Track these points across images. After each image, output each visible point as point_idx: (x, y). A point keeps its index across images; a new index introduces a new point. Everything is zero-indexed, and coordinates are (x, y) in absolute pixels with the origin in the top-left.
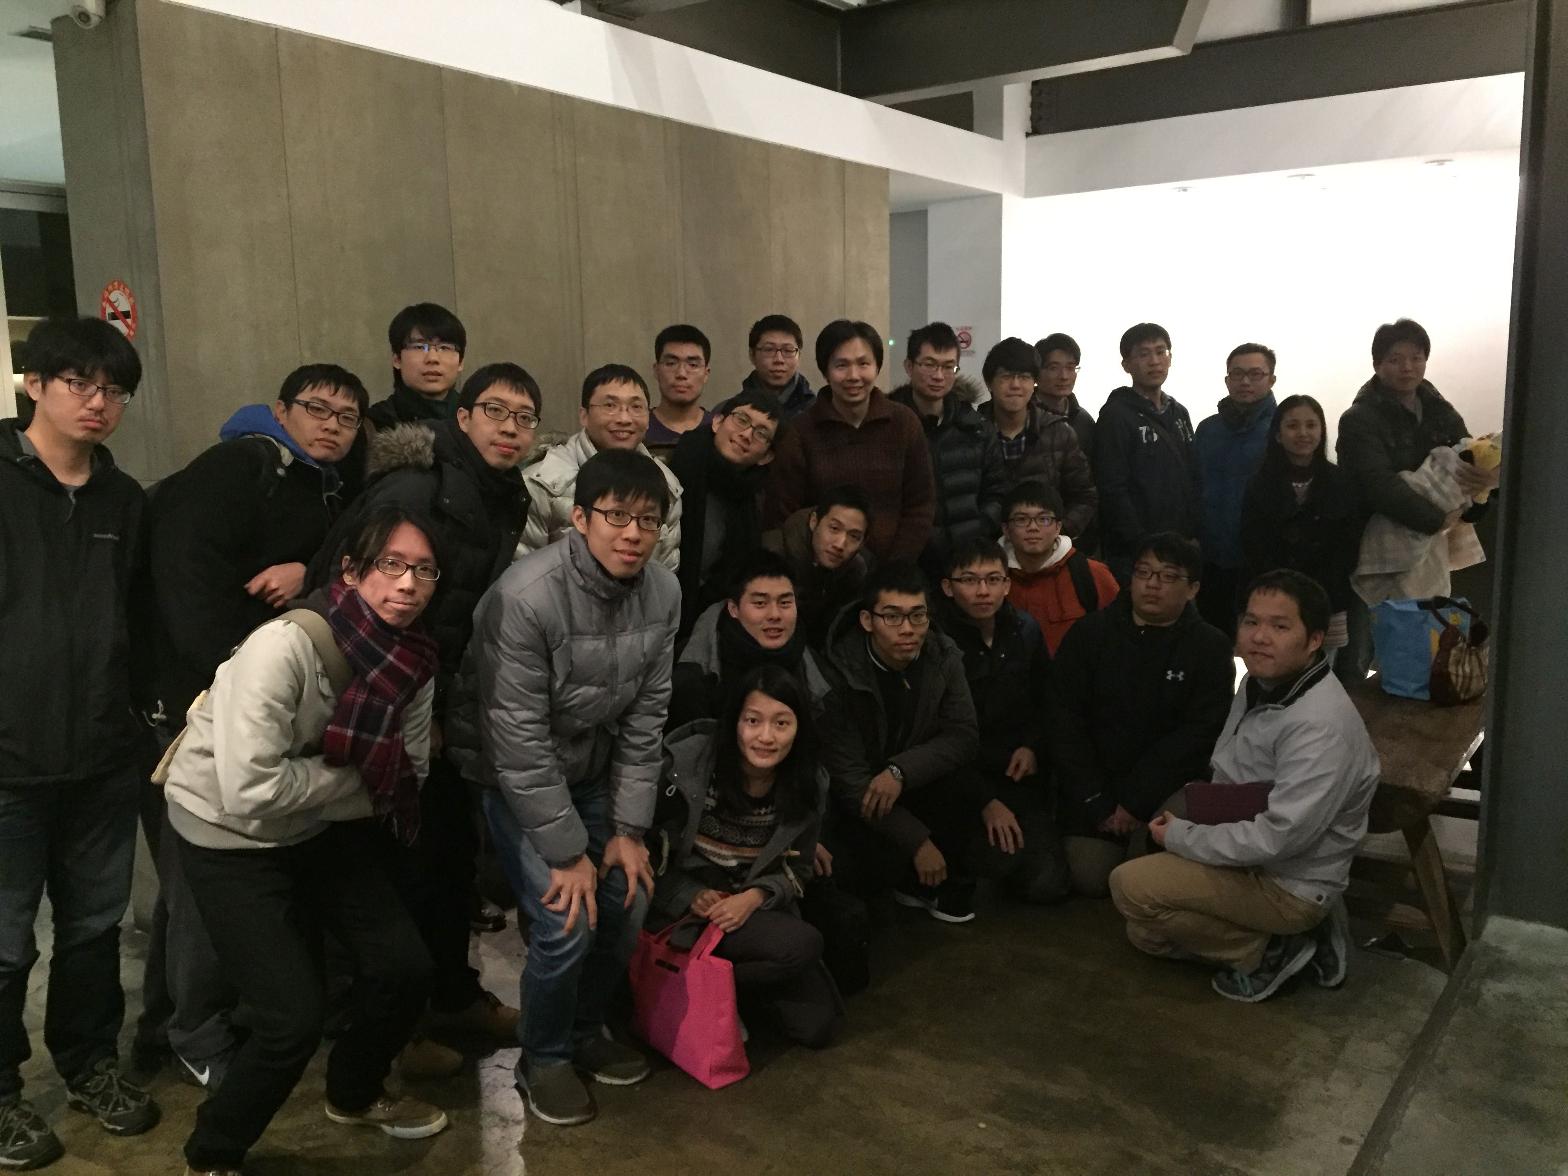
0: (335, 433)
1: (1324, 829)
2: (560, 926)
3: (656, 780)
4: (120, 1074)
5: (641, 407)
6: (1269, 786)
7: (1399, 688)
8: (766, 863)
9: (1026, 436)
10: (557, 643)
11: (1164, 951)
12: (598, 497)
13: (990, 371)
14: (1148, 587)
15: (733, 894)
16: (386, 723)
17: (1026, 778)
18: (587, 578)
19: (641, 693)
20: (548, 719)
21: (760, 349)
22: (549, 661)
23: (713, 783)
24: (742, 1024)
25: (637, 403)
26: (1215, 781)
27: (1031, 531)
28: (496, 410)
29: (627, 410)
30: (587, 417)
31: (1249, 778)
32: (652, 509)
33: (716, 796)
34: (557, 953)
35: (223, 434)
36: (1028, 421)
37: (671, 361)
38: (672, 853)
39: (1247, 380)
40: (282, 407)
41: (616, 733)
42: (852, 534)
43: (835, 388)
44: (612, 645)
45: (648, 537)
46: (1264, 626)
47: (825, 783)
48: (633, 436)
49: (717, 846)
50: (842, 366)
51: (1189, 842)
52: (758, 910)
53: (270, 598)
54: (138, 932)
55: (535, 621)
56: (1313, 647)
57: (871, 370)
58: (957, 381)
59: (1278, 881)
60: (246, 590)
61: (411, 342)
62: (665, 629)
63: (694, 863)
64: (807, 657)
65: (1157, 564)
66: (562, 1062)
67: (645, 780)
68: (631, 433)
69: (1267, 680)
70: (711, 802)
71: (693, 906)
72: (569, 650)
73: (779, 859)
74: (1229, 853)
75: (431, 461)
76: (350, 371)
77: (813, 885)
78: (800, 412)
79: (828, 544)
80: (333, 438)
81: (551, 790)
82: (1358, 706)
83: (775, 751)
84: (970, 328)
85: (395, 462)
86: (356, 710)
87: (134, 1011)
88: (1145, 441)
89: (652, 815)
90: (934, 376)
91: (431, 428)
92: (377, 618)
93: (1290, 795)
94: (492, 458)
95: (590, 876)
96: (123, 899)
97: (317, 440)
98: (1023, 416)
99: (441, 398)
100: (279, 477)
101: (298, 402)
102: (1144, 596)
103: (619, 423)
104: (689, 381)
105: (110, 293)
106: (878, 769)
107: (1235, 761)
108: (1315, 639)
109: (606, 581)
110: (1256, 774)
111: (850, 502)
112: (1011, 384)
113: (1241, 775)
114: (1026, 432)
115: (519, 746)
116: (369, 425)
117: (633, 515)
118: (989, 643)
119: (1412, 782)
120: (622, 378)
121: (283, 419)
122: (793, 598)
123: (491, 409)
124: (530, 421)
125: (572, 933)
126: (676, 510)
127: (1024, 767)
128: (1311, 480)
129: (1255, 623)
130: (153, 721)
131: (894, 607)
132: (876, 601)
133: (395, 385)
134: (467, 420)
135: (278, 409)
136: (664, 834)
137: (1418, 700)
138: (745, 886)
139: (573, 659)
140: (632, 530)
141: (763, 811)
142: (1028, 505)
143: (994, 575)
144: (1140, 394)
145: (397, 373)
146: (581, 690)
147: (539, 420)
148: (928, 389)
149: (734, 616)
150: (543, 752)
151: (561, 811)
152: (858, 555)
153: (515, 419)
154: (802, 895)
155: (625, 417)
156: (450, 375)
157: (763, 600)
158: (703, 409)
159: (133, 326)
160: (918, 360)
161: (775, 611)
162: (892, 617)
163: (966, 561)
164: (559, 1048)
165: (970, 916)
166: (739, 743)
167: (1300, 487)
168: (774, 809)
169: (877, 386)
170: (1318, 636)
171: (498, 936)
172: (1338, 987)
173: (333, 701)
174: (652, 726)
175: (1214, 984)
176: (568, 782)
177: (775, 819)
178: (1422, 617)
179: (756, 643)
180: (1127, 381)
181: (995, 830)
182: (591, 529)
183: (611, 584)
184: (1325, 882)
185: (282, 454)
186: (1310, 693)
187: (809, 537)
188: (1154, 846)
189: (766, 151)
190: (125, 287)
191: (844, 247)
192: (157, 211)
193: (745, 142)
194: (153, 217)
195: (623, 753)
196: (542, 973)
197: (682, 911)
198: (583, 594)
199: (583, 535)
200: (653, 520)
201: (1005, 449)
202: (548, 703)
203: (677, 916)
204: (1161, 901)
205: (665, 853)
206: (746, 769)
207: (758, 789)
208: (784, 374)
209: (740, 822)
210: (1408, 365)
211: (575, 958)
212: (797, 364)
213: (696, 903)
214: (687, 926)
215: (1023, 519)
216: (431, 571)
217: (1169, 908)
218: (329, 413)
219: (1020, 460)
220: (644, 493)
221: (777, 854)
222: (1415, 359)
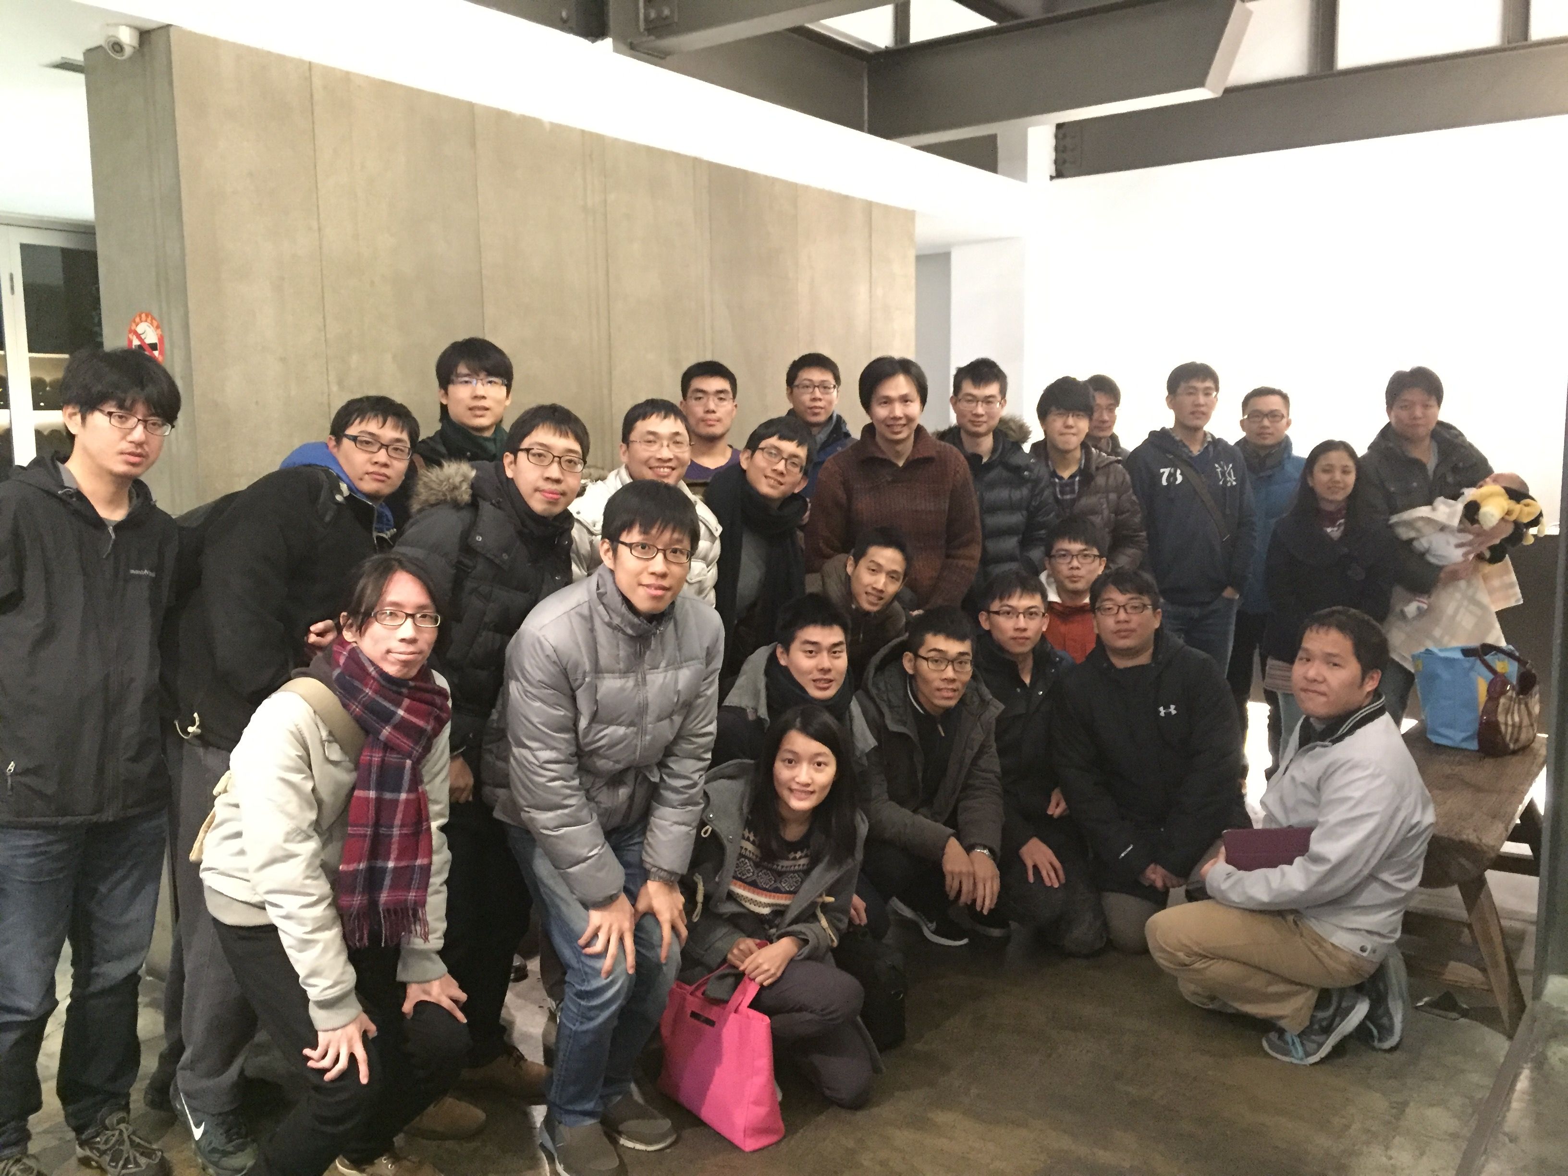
0: (386, 465)
1: (1366, 872)
2: (597, 973)
3: (692, 823)
4: (131, 1129)
5: (682, 443)
6: (1312, 827)
7: (1445, 737)
8: (800, 911)
9: (1081, 475)
10: (580, 681)
12: (623, 530)
13: (1043, 411)
15: (769, 942)
18: (613, 615)
19: (681, 735)
20: (575, 759)
21: (797, 386)
22: (574, 699)
23: (749, 824)
24: (777, 1084)
25: (678, 439)
27: (1072, 568)
28: (540, 455)
29: (668, 446)
30: (627, 453)
32: (679, 541)
33: (752, 840)
34: (594, 1003)
36: (1083, 461)
37: (700, 395)
38: (707, 897)
39: (1266, 422)
40: (333, 441)
41: (655, 776)
42: (892, 575)
43: (880, 428)
44: (641, 683)
45: (677, 570)
46: (1318, 662)
47: (863, 829)
48: (674, 472)
49: (751, 892)
50: (885, 403)
51: (1227, 889)
52: (792, 960)
55: (557, 659)
56: (1370, 687)
57: (914, 408)
59: (1316, 927)
61: (458, 376)
62: (705, 669)
63: (729, 908)
65: (1117, 596)
66: (591, 1122)
67: (684, 824)
68: (673, 469)
69: (1320, 719)
70: (747, 846)
71: (730, 956)
72: (593, 688)
73: (813, 904)
74: (1265, 898)
75: (467, 497)
78: (839, 449)
79: (867, 586)
80: (384, 470)
81: (578, 830)
83: (812, 792)
85: (433, 499)
88: (1163, 483)
89: (688, 860)
90: (975, 412)
93: (1332, 834)
94: (536, 504)
95: (627, 916)
96: (144, 946)
97: (367, 473)
98: (1077, 455)
99: (488, 434)
100: (338, 502)
101: (347, 437)
103: (659, 459)
104: (718, 415)
105: (137, 325)
107: (1282, 801)
108: (1372, 678)
109: (631, 616)
110: (1298, 814)
111: (888, 540)
112: (1065, 423)
114: (1080, 472)
115: (543, 785)
116: (419, 461)
117: (659, 548)
118: (1027, 681)
119: (1470, 835)
120: (663, 413)
121: (335, 451)
122: (844, 648)
123: (535, 455)
124: (575, 465)
125: (609, 981)
129: (1309, 660)
131: (939, 651)
132: (921, 643)
133: (441, 420)
134: (512, 466)
135: (330, 443)
136: (699, 880)
137: (1466, 750)
138: (779, 934)
139: (598, 698)
140: (658, 564)
141: (799, 855)
142: (1070, 542)
143: (1033, 610)
144: (1179, 435)
145: (444, 409)
146: (610, 730)
147: (585, 463)
148: (972, 424)
149: (783, 663)
150: (568, 792)
151: (591, 851)
152: (899, 595)
153: (560, 463)
154: (835, 944)
155: (666, 453)
156: (498, 410)
157: (814, 649)
158: (731, 446)
160: (964, 397)
161: (825, 660)
162: (937, 661)
163: (1006, 594)
164: (588, 1106)
166: (776, 784)
168: (809, 852)
169: (922, 423)
170: (1374, 676)
172: (1392, 1050)
174: (693, 770)
175: (1266, 1045)
176: (600, 821)
177: (809, 863)
178: (1468, 665)
179: (805, 691)
181: (1035, 867)
182: (618, 562)
183: (638, 620)
184: (1369, 932)
186: (1360, 732)
187: (848, 581)
189: (794, 191)
190: (153, 318)
191: (871, 287)
192: (188, 242)
193: (773, 181)
194: (183, 249)
195: (660, 795)
196: (578, 1024)
197: (719, 960)
198: (610, 630)
199: (612, 572)
200: (682, 552)
201: (1058, 489)
202: (574, 742)
203: (714, 966)
204: (1196, 949)
205: (700, 898)
206: (784, 813)
207: (793, 833)
208: (822, 411)
209: (775, 866)
210: (1418, 412)
211: (614, 1008)
212: (836, 402)
213: (732, 954)
214: (722, 977)
215: (1064, 555)
216: (431, 617)
217: (1207, 957)
218: (378, 445)
219: (1073, 501)
220: (671, 526)
221: (812, 899)
222: (1426, 406)
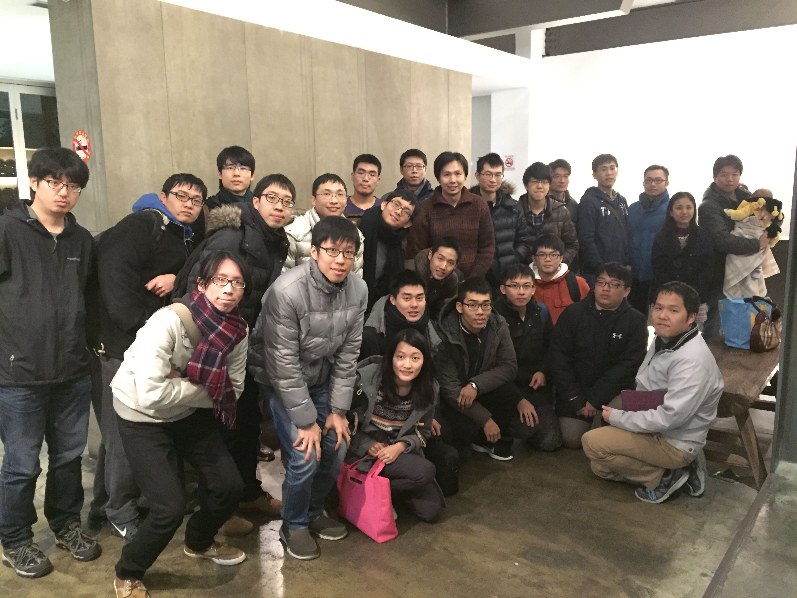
0: (191, 208)
1: (693, 414)
2: (302, 458)
3: (353, 386)
4: (82, 530)
5: (342, 195)
6: (665, 391)
7: (734, 343)
8: (407, 430)
9: (545, 213)
10: (302, 315)
11: (610, 477)
12: (323, 241)
13: (526, 180)
14: (603, 290)
15: (390, 445)
16: (218, 361)
17: (540, 388)
18: (318, 283)
19: (346, 342)
20: (298, 354)
21: (405, 166)
22: (299, 324)
23: (381, 388)
24: (393, 510)
25: (341, 193)
26: (638, 389)
27: (547, 261)
28: (272, 198)
29: (336, 196)
30: (315, 201)
31: (655, 388)
32: (350, 247)
33: (382, 395)
34: (300, 471)
35: (134, 208)
36: (546, 206)
37: (362, 172)
38: (360, 424)
39: (654, 184)
40: (164, 195)
41: (333, 362)
42: (450, 262)
43: (444, 187)
44: (331, 317)
45: (348, 262)
46: (665, 310)
47: (437, 388)
48: (339, 210)
49: (382, 420)
50: (447, 175)
51: (623, 421)
52: (402, 453)
53: (158, 292)
54: (91, 459)
55: (291, 304)
56: (691, 321)
57: (462, 177)
58: (503, 183)
59: (669, 441)
60: (146, 288)
61: (226, 165)
62: (357, 309)
63: (371, 429)
64: (430, 325)
65: (608, 279)
66: (303, 528)
67: (347, 386)
68: (338, 208)
69: (666, 338)
70: (380, 398)
71: (369, 451)
72: (308, 319)
73: (414, 427)
74: (643, 426)
75: (239, 224)
76: (198, 177)
77: (431, 441)
78: (426, 199)
79: (437, 267)
80: (190, 211)
81: (299, 389)
82: (713, 352)
83: (412, 372)
84: (513, 156)
85: (221, 225)
86: (203, 353)
87: (89, 499)
88: (604, 215)
89: (350, 404)
90: (491, 181)
91: (240, 207)
92: (214, 308)
93: (675, 395)
94: (270, 222)
95: (318, 433)
96: (82, 444)
97: (182, 212)
98: (544, 202)
99: (242, 194)
100: (163, 231)
101: (172, 193)
102: (602, 295)
103: (332, 203)
104: (370, 183)
105: (77, 136)
106: (465, 383)
107: (648, 379)
108: (692, 317)
109: (327, 283)
110: (658, 385)
111: (448, 245)
112: (538, 186)
113: (651, 387)
114: (545, 211)
115: (283, 367)
117: (341, 251)
118: (523, 319)
119: (740, 392)
120: (333, 180)
121: (164, 201)
122: (424, 296)
123: (270, 197)
124: (289, 203)
125: (308, 462)
126: (362, 248)
127: (539, 382)
128: (688, 235)
129: (660, 309)
130: (99, 354)
131: (474, 301)
132: (464, 297)
133: (220, 188)
134: (258, 203)
135: (162, 196)
136: (356, 414)
137: (743, 349)
138: (395, 441)
139: (311, 324)
140: (340, 258)
141: (406, 403)
142: (545, 248)
143: (527, 284)
144: (602, 190)
145: (221, 182)
146: (315, 340)
147: (294, 203)
148: (487, 186)
149: (393, 304)
150: (295, 370)
151: (304, 400)
152: (454, 273)
153: (282, 202)
154: (425, 446)
155: (335, 200)
156: (247, 182)
157: (408, 297)
158: (375, 197)
159: (89, 153)
160: (483, 172)
161: (414, 303)
162: (473, 305)
163: (513, 276)
164: (301, 520)
165: (511, 457)
166: (394, 369)
167: (683, 239)
168: (411, 402)
169: (465, 185)
170: (693, 316)
171: (271, 463)
172: (700, 496)
173: (192, 350)
174: (351, 359)
175: (636, 494)
176: (308, 386)
177: (411, 407)
178: (745, 307)
179: (405, 318)
180: (595, 183)
181: (523, 415)
182: (320, 256)
183: (330, 285)
184: (694, 442)
185: (164, 219)
186: (687, 344)
187: (428, 262)
188: (605, 423)
189: (409, 65)
190: (85, 133)
191: (449, 114)
192: (101, 95)
193: (398, 60)
194: (99, 98)
195: (336, 372)
196: (293, 482)
197: (364, 453)
198: (316, 290)
199: (316, 261)
200: (351, 253)
201: (533, 220)
202: (298, 345)
203: (362, 456)
204: (608, 450)
205: (356, 423)
206: (397, 381)
207: (403, 391)
208: (418, 179)
209: (394, 408)
210: (731, 178)
211: (309, 474)
212: (425, 174)
213: (371, 449)
214: (366, 461)
215: (543, 255)
216: (241, 283)
217: (612, 454)
218: (188, 198)
219: (541, 226)
220: (346, 239)
221: (412, 425)
222: (734, 175)
